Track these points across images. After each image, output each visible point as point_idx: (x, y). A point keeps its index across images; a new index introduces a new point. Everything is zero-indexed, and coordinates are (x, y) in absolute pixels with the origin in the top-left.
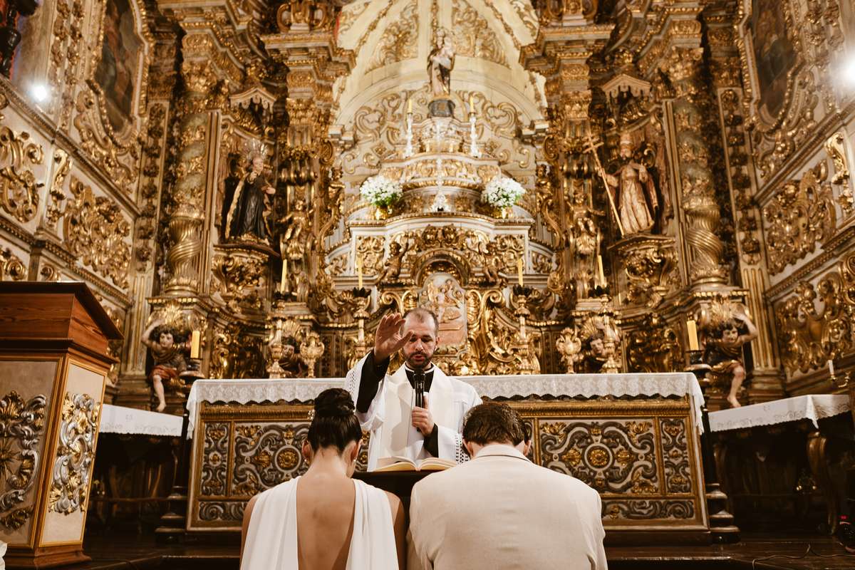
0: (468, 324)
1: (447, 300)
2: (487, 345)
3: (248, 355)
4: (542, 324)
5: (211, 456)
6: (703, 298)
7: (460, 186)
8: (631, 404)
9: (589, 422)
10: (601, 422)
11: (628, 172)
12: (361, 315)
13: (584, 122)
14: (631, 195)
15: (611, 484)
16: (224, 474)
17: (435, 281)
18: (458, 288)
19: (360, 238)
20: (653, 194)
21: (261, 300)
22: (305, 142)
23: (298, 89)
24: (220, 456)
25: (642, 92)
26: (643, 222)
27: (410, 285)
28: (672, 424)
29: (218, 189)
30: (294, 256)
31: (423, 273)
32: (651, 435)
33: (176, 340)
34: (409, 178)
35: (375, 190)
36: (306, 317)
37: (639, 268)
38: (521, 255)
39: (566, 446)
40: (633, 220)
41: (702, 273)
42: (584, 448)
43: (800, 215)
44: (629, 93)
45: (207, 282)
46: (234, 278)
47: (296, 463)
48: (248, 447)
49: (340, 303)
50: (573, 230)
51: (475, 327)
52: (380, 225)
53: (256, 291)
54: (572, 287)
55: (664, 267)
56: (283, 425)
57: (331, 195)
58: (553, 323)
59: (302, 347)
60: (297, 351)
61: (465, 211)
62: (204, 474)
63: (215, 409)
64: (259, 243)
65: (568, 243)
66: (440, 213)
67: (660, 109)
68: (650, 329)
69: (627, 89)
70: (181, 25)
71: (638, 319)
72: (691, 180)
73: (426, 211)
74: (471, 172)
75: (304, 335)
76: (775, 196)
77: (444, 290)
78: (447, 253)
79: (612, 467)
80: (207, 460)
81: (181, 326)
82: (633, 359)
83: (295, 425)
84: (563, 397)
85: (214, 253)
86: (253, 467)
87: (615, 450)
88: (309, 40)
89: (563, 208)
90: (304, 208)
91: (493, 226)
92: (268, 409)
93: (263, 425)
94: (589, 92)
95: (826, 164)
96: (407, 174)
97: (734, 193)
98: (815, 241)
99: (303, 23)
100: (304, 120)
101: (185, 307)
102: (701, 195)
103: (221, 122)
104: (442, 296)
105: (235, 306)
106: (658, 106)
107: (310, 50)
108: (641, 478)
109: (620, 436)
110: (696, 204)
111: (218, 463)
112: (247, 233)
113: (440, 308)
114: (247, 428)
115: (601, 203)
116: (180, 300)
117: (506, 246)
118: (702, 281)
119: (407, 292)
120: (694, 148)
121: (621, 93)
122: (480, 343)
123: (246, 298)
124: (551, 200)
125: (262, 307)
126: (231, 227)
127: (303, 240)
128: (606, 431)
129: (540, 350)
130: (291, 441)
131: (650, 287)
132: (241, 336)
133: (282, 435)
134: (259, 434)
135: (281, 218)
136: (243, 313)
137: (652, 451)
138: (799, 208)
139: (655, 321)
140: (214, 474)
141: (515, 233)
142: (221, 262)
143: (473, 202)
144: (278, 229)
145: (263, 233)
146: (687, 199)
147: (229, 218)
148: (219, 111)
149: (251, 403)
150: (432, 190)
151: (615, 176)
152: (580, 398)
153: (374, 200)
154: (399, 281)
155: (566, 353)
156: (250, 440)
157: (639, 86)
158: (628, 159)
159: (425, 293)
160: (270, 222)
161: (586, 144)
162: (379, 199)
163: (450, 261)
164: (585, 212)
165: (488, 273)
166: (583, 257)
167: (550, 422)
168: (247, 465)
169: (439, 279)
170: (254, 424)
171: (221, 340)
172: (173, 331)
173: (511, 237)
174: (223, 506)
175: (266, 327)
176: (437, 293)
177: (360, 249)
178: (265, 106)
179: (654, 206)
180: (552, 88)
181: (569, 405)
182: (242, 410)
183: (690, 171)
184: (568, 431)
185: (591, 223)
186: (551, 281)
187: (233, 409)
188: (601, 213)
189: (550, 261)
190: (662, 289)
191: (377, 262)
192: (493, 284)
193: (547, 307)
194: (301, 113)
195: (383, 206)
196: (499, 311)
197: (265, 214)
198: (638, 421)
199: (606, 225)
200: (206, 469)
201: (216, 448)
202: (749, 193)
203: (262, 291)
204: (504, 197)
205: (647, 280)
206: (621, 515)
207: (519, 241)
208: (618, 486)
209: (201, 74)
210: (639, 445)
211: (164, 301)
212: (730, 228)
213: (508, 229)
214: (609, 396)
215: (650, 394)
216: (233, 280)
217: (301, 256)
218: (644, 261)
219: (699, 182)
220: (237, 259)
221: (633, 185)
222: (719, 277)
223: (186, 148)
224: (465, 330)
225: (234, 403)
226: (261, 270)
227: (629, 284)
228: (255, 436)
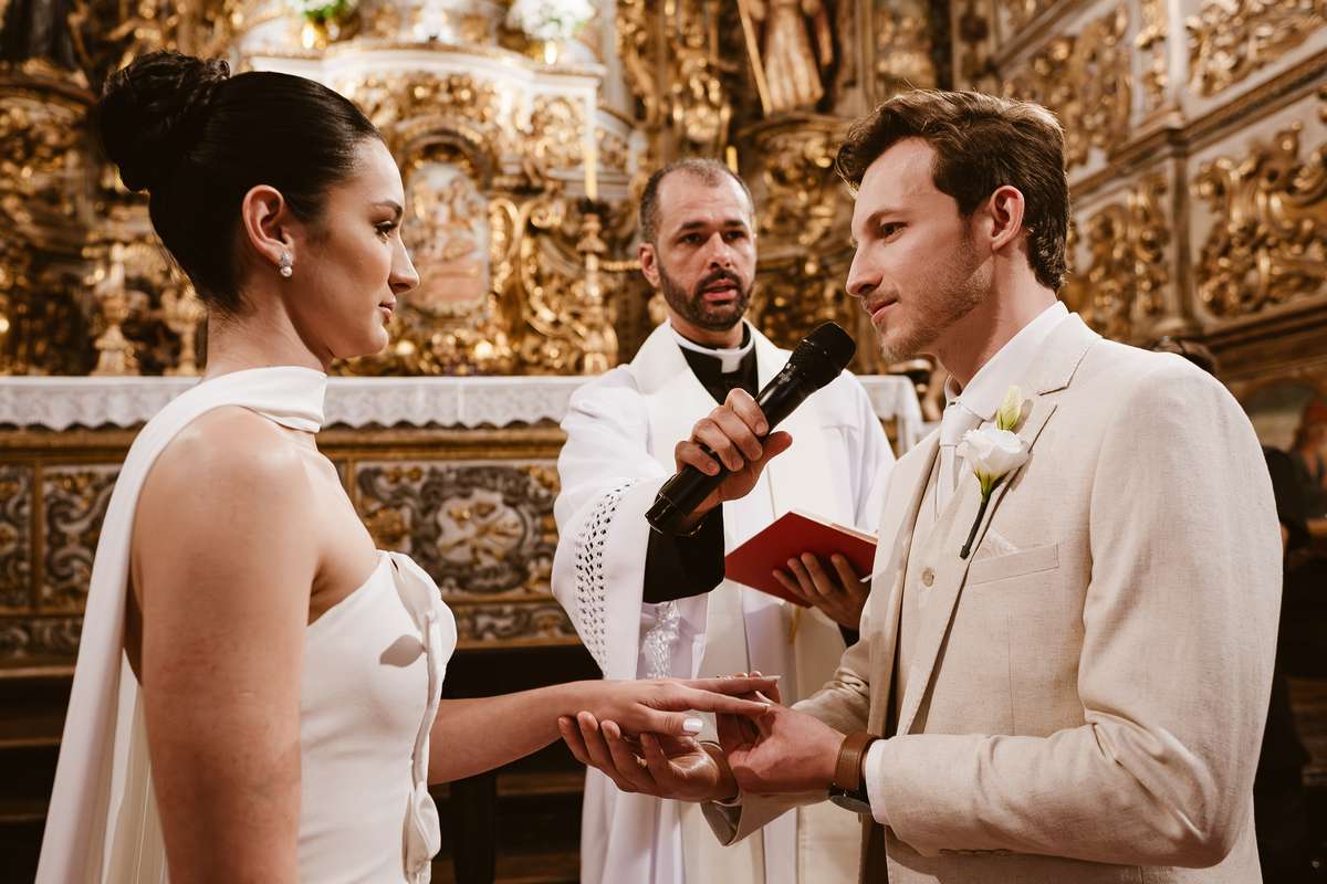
0: (491, 265)
1: (453, 217)
2: (523, 304)
14: (784, 36)
16: (25, 566)
17: (429, 181)
18: (473, 195)
20: (825, 39)
24: (14, 531)
26: (804, 91)
31: (407, 164)
37: (792, 174)
38: (579, 135)
40: (788, 82)
43: (1070, 98)
46: (11, 152)
48: (75, 514)
50: (681, 95)
51: (505, 270)
52: (314, 58)
53: (62, 181)
59: (168, 299)
60: (155, 303)
61: (478, 41)
64: (64, 80)
65: (670, 121)
66: (432, 44)
68: (802, 281)
72: (896, 18)
73: (405, 36)
75: (167, 274)
76: (1032, 60)
77: (447, 199)
78: (451, 126)
86: (86, 554)
89: (662, 52)
91: (529, 75)
93: (103, 470)
95: (1127, 12)
97: (960, 49)
98: (1090, 144)
102: (910, 48)
104: (444, 211)
105: (18, 209)
110: (900, 63)
111: (12, 546)
113: (440, 233)
114: (70, 477)
115: (731, 47)
117: (552, 116)
122: (512, 299)
123: (39, 194)
124: (642, 35)
125: (75, 213)
129: (612, 313)
131: (807, 208)
132: (34, 272)
134: (97, 489)
135: (108, 30)
136: (36, 222)
138: (1071, 86)
139: (811, 268)
141: (570, 92)
143: (493, 25)
144: (104, 54)
145: (71, 60)
146: (882, 52)
149: (75, 427)
151: (762, 1)
156: (77, 500)
160: (86, 37)
163: (460, 144)
164: (703, 62)
165: (530, 170)
166: (696, 147)
168: (73, 548)
169: (440, 176)
170: (86, 469)
173: (561, 100)
174: (27, 629)
175: (87, 254)
176: (433, 204)
179: (823, 61)
182: (56, 442)
183: (894, 2)
187: (37, 440)
188: (731, 67)
189: (626, 147)
190: (826, 213)
192: (540, 191)
193: (624, 232)
195: (319, 19)
196: (546, 242)
197: (75, 20)
199: (739, 89)
201: (5, 516)
202: (986, 49)
204: (552, 20)
205: (803, 195)
207: (578, 107)
213: (558, 83)
216: (9, 156)
218: (800, 162)
219: (907, 24)
220: (16, 113)
221: (791, 19)
224: (485, 276)
225: (38, 428)
226: (71, 137)
227: (771, 199)
228: (88, 492)
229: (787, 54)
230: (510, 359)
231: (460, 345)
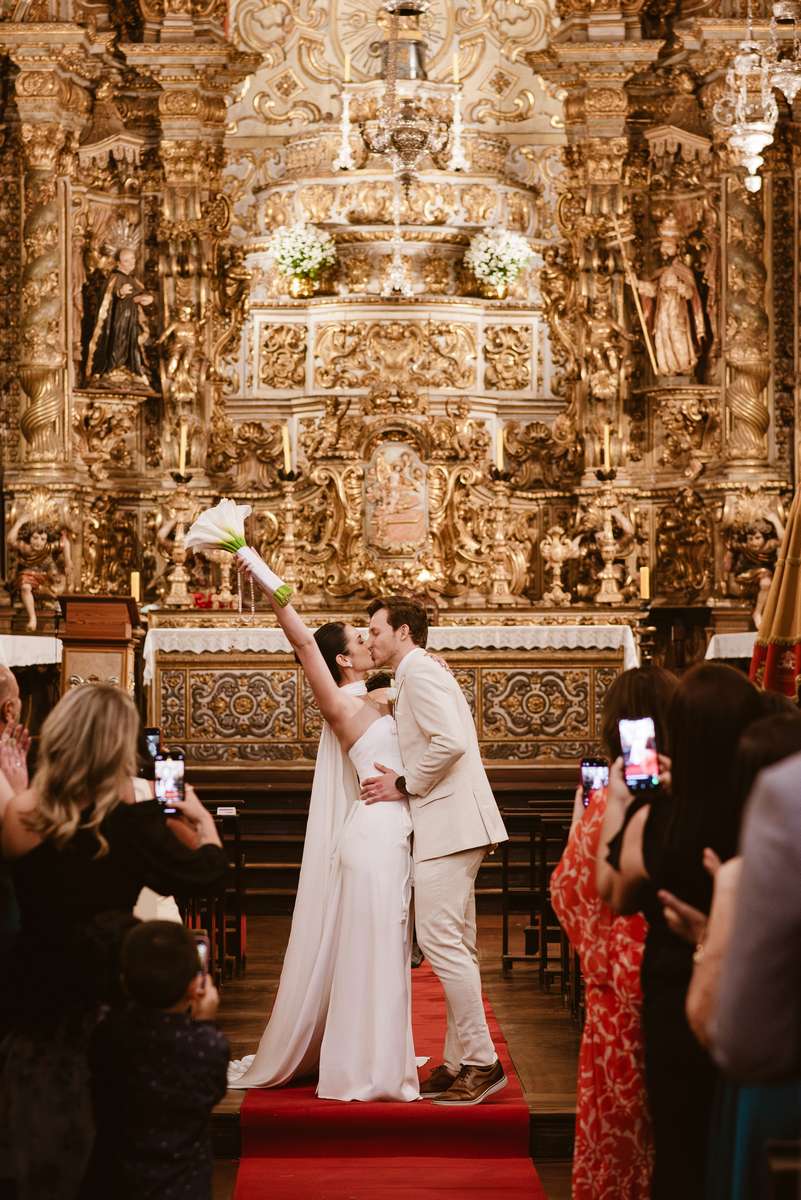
0: (430, 513)
1: (402, 481)
2: (455, 541)
3: (120, 538)
4: (539, 495)
5: (169, 701)
6: (730, 489)
7: (430, 240)
8: (570, 655)
9: (529, 671)
10: (541, 671)
11: (669, 279)
12: (289, 506)
13: (614, 189)
14: (668, 315)
15: (547, 729)
16: (182, 718)
17: (386, 455)
18: (418, 463)
19: (267, 328)
20: (699, 319)
21: (129, 453)
22: (191, 216)
23: (177, 124)
24: (177, 702)
25: (697, 154)
26: (683, 359)
27: (353, 459)
28: (606, 673)
29: (74, 305)
30: (181, 396)
31: (371, 444)
32: (586, 684)
33: (50, 540)
34: (345, 211)
35: (292, 253)
36: (206, 493)
38: (526, 360)
39: (507, 693)
40: (670, 353)
41: (735, 452)
42: (523, 695)
44: (678, 154)
45: (69, 446)
46: (98, 433)
47: (251, 709)
48: (205, 694)
49: (240, 442)
51: (440, 516)
52: (299, 306)
53: (124, 441)
54: (579, 448)
55: (707, 426)
56: (237, 673)
57: (230, 291)
58: (555, 494)
62: (164, 719)
63: (170, 658)
66: (396, 299)
67: (719, 188)
68: (684, 508)
69: (675, 149)
70: (13, 59)
71: (671, 493)
72: (737, 319)
74: (451, 203)
77: (398, 468)
78: (402, 421)
79: (548, 713)
80: (165, 705)
81: (56, 522)
82: (663, 547)
83: (249, 673)
84: (505, 649)
85: (74, 400)
86: (210, 713)
87: (551, 698)
88: (196, 54)
90: (192, 315)
91: (482, 311)
92: (221, 658)
93: (217, 673)
94: (624, 141)
96: (342, 204)
99: (183, 14)
100: (188, 177)
101: (57, 495)
102: (743, 346)
103: (71, 197)
104: (396, 476)
105: (100, 470)
106: (715, 185)
107: (197, 67)
108: (574, 723)
109: (557, 685)
110: (737, 356)
111: (176, 709)
112: (117, 368)
113: (393, 493)
114: (202, 675)
116: (51, 486)
117: (501, 345)
118: (736, 463)
119: (348, 468)
120: (744, 275)
121: (667, 153)
122: (446, 537)
123: (111, 456)
124: (563, 303)
125: (132, 463)
126: (93, 360)
127: (194, 373)
128: (545, 679)
130: (245, 688)
131: (691, 448)
133: (237, 683)
134: (215, 681)
136: (111, 477)
137: (585, 698)
139: (689, 500)
140: (173, 719)
141: (516, 321)
142: (84, 412)
143: (452, 262)
144: (158, 355)
145: (139, 365)
147: (92, 347)
148: (67, 179)
149: (206, 652)
150: (383, 247)
151: (653, 281)
152: (522, 649)
153: (291, 271)
154: (337, 453)
155: (551, 559)
156: (205, 687)
157: (694, 143)
158: (671, 259)
159: (373, 471)
161: (612, 234)
162: (299, 270)
163: (407, 430)
164: (608, 330)
165: (457, 446)
167: (492, 671)
168: (204, 710)
169: (391, 453)
170: (209, 672)
171: (92, 525)
172: (48, 530)
173: (510, 330)
174: (184, 748)
175: (142, 496)
176: (389, 472)
177: (266, 346)
178: (130, 159)
179: (699, 336)
180: (573, 110)
181: (511, 656)
182: (197, 659)
183: (736, 307)
184: (509, 680)
185: (612, 354)
186: (558, 428)
187: (188, 658)
190: (701, 456)
191: (295, 370)
192: (467, 457)
194: (181, 166)
195: (305, 275)
198: (575, 671)
200: (165, 714)
201: (173, 695)
203: (131, 440)
204: (501, 270)
205: (688, 438)
206: (552, 756)
207: (523, 335)
208: (552, 730)
209: (48, 141)
210: (574, 693)
211: (30, 487)
212: (789, 381)
213: (506, 316)
214: (550, 648)
215: (586, 646)
216: (97, 435)
217: (192, 395)
218: (680, 417)
219: (745, 325)
220: (104, 408)
221: (673, 303)
222: (757, 458)
223: (36, 261)
224: (426, 521)
225: (190, 652)
227: (668, 436)
228: (210, 683)
229: (669, 330)
230: (443, 581)
231: (406, 574)
